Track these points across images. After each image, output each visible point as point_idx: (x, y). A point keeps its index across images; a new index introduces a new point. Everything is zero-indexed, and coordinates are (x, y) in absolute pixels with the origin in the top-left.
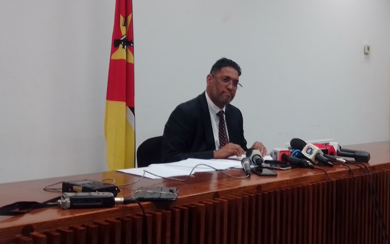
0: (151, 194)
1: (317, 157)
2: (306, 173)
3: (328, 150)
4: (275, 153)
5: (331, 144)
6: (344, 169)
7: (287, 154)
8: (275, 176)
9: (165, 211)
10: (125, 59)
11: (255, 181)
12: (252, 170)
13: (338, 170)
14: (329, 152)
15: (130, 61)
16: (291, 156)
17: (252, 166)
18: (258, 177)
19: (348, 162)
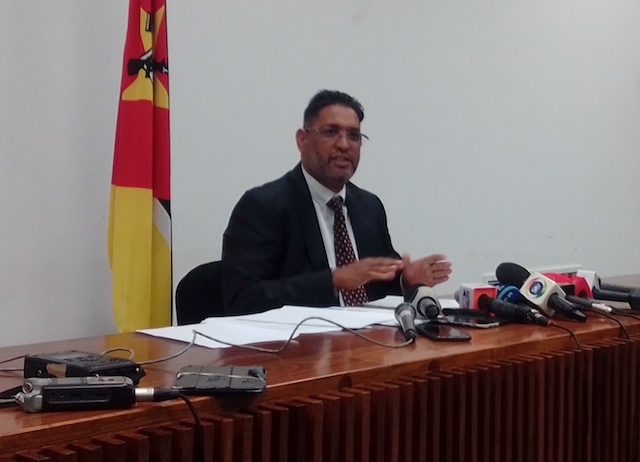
0: (210, 379)
1: (552, 301)
2: (530, 335)
3: (574, 287)
4: (466, 293)
5: (580, 274)
6: (609, 327)
7: (490, 295)
8: (466, 341)
9: (239, 416)
10: (151, 99)
11: (424, 352)
12: (418, 328)
13: (596, 328)
14: (577, 291)
15: (162, 104)
16: (499, 300)
17: (418, 322)
18: (431, 344)
19: (615, 312)
